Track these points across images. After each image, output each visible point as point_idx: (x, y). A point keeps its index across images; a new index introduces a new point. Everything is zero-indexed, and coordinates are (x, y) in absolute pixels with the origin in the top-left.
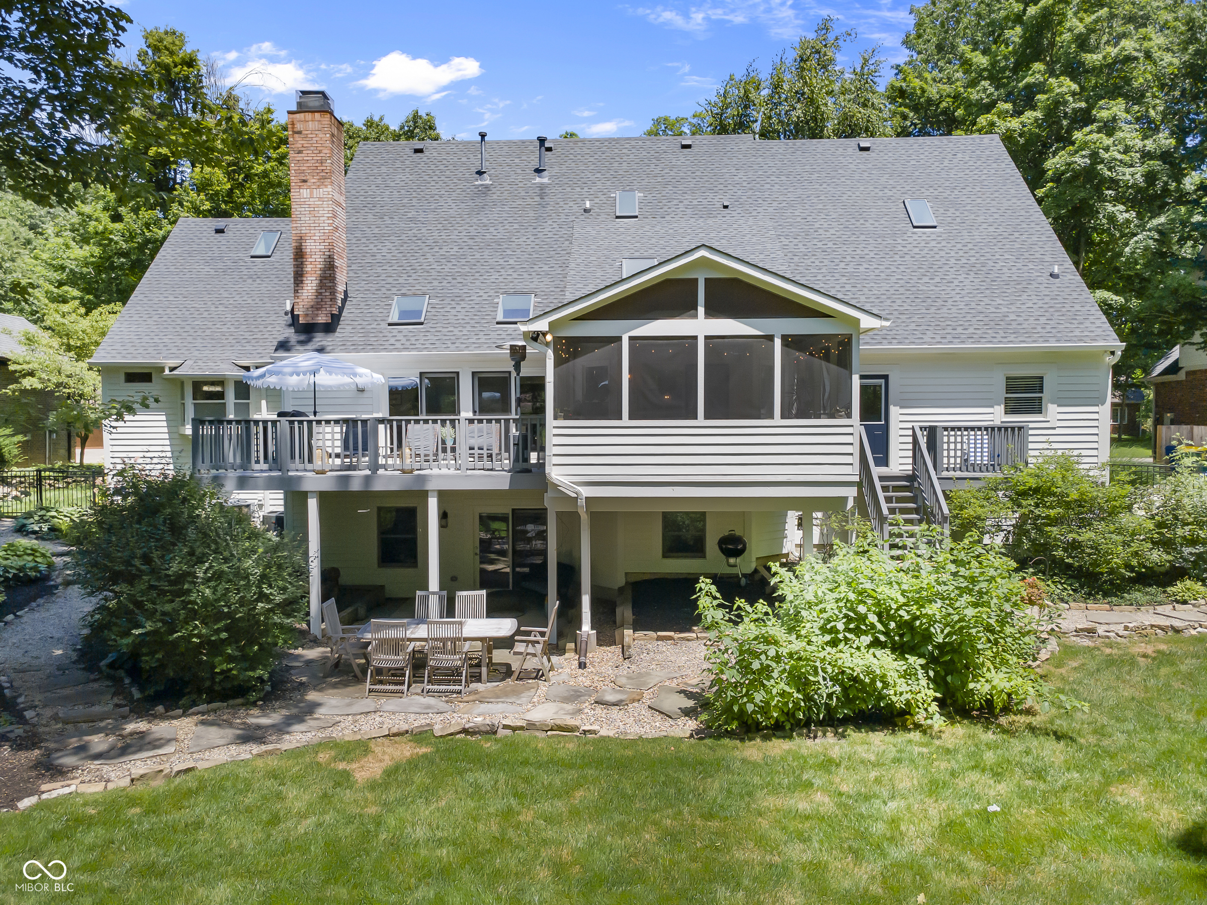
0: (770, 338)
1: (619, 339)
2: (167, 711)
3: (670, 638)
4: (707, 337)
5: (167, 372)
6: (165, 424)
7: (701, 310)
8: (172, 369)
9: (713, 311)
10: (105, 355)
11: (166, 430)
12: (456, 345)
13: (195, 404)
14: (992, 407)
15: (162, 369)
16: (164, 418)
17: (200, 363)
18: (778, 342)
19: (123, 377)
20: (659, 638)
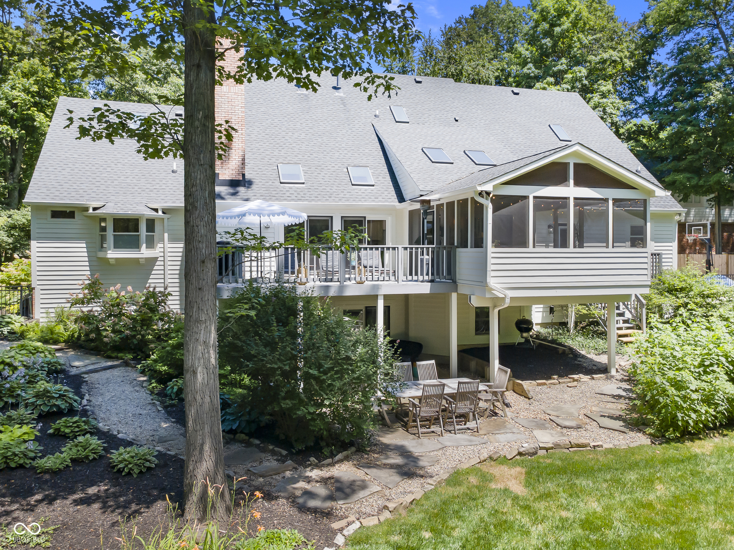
0: (606, 200)
1: (526, 198)
2: (320, 462)
3: (544, 384)
4: (575, 199)
5: (91, 211)
6: (85, 250)
7: (572, 182)
8: (95, 209)
9: (578, 183)
10: (36, 196)
11: (86, 254)
12: (333, 198)
13: (114, 235)
14: (625, 242)
15: (87, 209)
16: (84, 245)
17: (119, 205)
18: (611, 202)
19: (49, 214)
20: (539, 385)
